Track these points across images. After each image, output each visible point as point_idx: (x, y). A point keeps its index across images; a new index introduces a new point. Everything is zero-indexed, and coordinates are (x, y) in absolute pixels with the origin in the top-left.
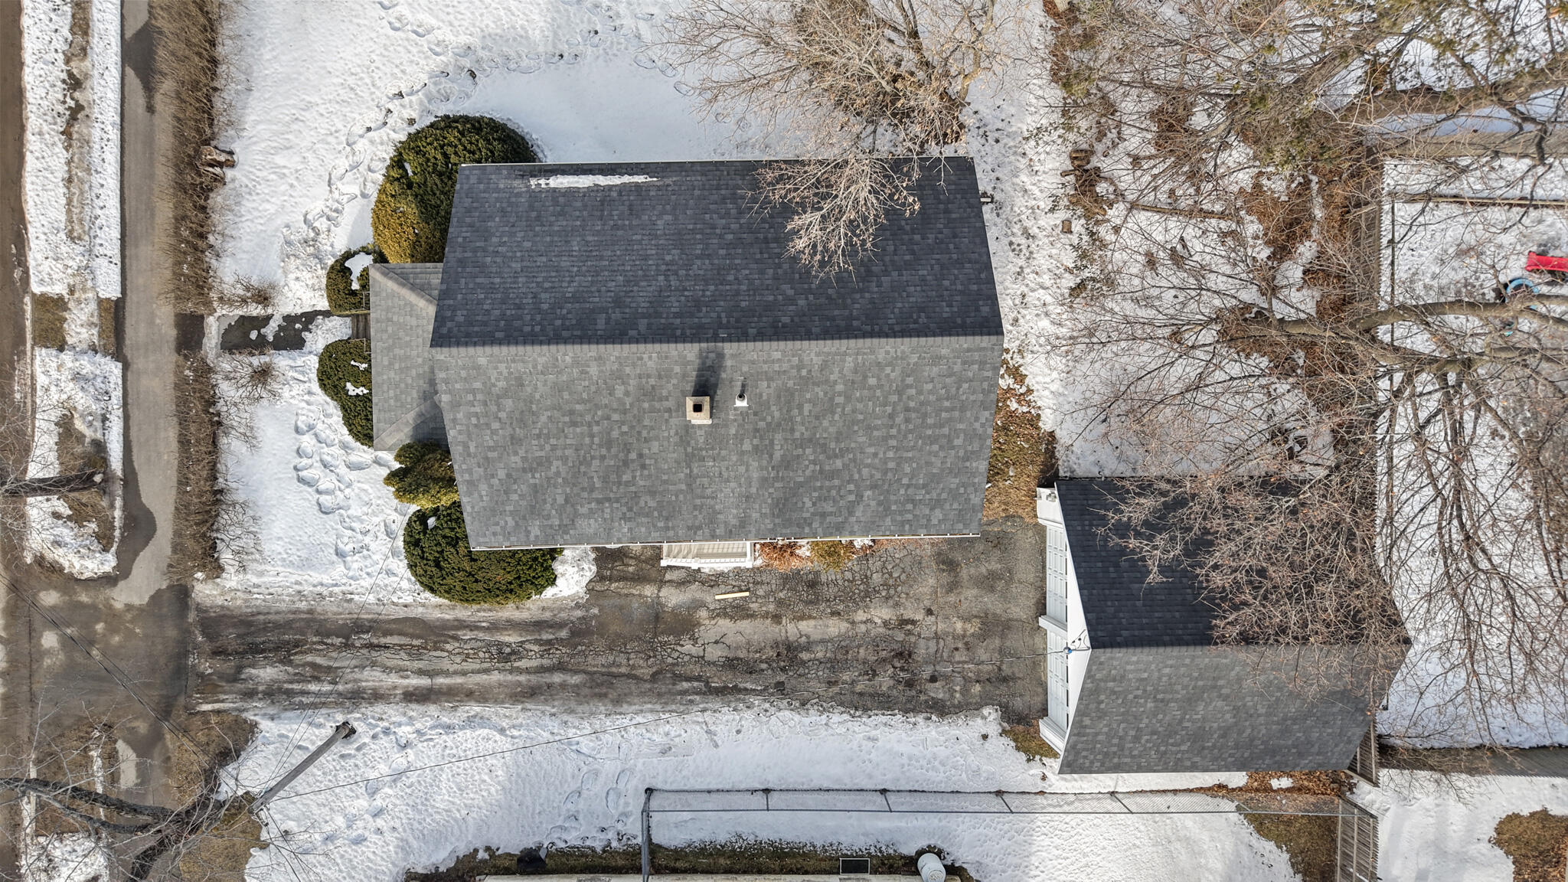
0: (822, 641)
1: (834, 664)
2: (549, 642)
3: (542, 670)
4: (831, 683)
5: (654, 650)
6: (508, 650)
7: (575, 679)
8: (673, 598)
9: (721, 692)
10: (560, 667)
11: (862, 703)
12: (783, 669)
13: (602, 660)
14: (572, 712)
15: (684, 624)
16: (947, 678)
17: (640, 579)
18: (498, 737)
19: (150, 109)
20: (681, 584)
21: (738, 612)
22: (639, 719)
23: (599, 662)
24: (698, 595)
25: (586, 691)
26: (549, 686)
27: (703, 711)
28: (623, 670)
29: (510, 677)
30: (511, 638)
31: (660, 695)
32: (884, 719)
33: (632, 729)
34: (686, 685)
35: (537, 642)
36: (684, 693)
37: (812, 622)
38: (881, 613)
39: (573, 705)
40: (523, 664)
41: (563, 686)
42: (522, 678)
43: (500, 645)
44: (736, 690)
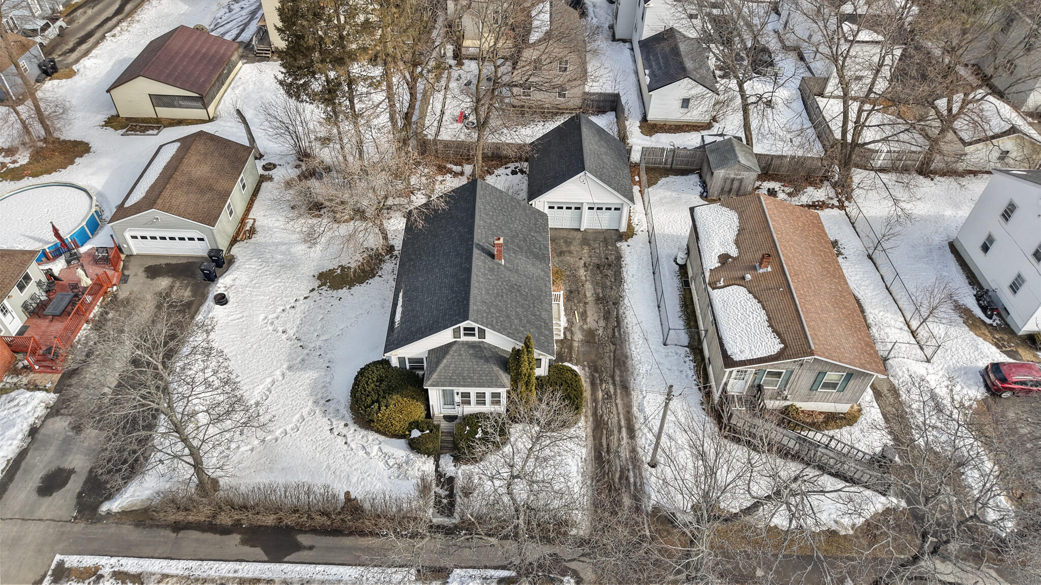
0: (594, 290)
1: (604, 287)
2: (601, 380)
3: (614, 384)
4: (612, 288)
5: (602, 344)
6: (606, 396)
7: (618, 372)
8: (578, 336)
9: (618, 322)
10: (613, 377)
11: (618, 279)
12: (607, 302)
13: (608, 362)
14: (632, 373)
15: (590, 335)
16: (606, 255)
17: (571, 348)
18: (647, 398)
19: (311, 548)
20: (572, 333)
21: (584, 315)
22: (633, 349)
23: (609, 364)
24: (577, 328)
25: (622, 368)
26: (621, 382)
27: (627, 328)
28: (612, 355)
29: (619, 396)
30: (600, 395)
31: (622, 343)
32: (624, 273)
33: (638, 350)
34: (616, 334)
35: (601, 385)
36: (620, 334)
37: (587, 293)
38: (582, 272)
39: (629, 373)
40: (612, 391)
41: (621, 376)
42: (619, 391)
43: (603, 399)
44: (617, 317)
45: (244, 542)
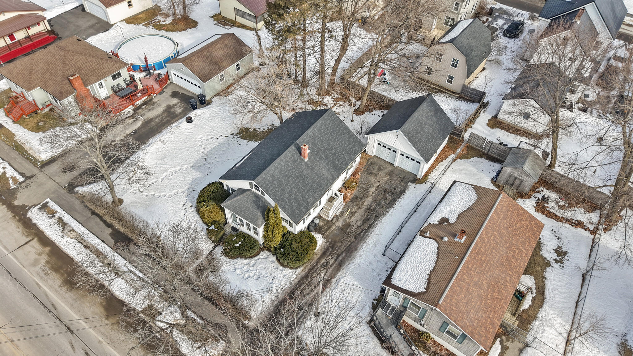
0: (371, 203)
1: (379, 204)
2: (330, 254)
3: (336, 260)
4: (382, 207)
5: (349, 234)
6: (325, 264)
7: (344, 255)
8: (340, 224)
9: (369, 228)
10: (338, 256)
11: (392, 203)
12: (373, 213)
13: (343, 246)
14: (351, 260)
15: (347, 225)
16: (396, 186)
17: (330, 227)
18: (346, 278)
20: (337, 220)
21: (352, 214)
22: (363, 247)
23: (343, 247)
24: (343, 219)
25: (348, 254)
26: (341, 261)
27: (371, 233)
28: (349, 244)
29: (332, 268)
30: (323, 261)
31: (361, 240)
32: (398, 202)
33: (365, 249)
34: (362, 234)
35: (328, 256)
36: (364, 235)
37: (366, 202)
38: (373, 190)
39: (350, 259)
40: (331, 263)
41: (344, 258)
42: (335, 265)
43: (322, 264)
44: (371, 225)
45: (111, 235)
